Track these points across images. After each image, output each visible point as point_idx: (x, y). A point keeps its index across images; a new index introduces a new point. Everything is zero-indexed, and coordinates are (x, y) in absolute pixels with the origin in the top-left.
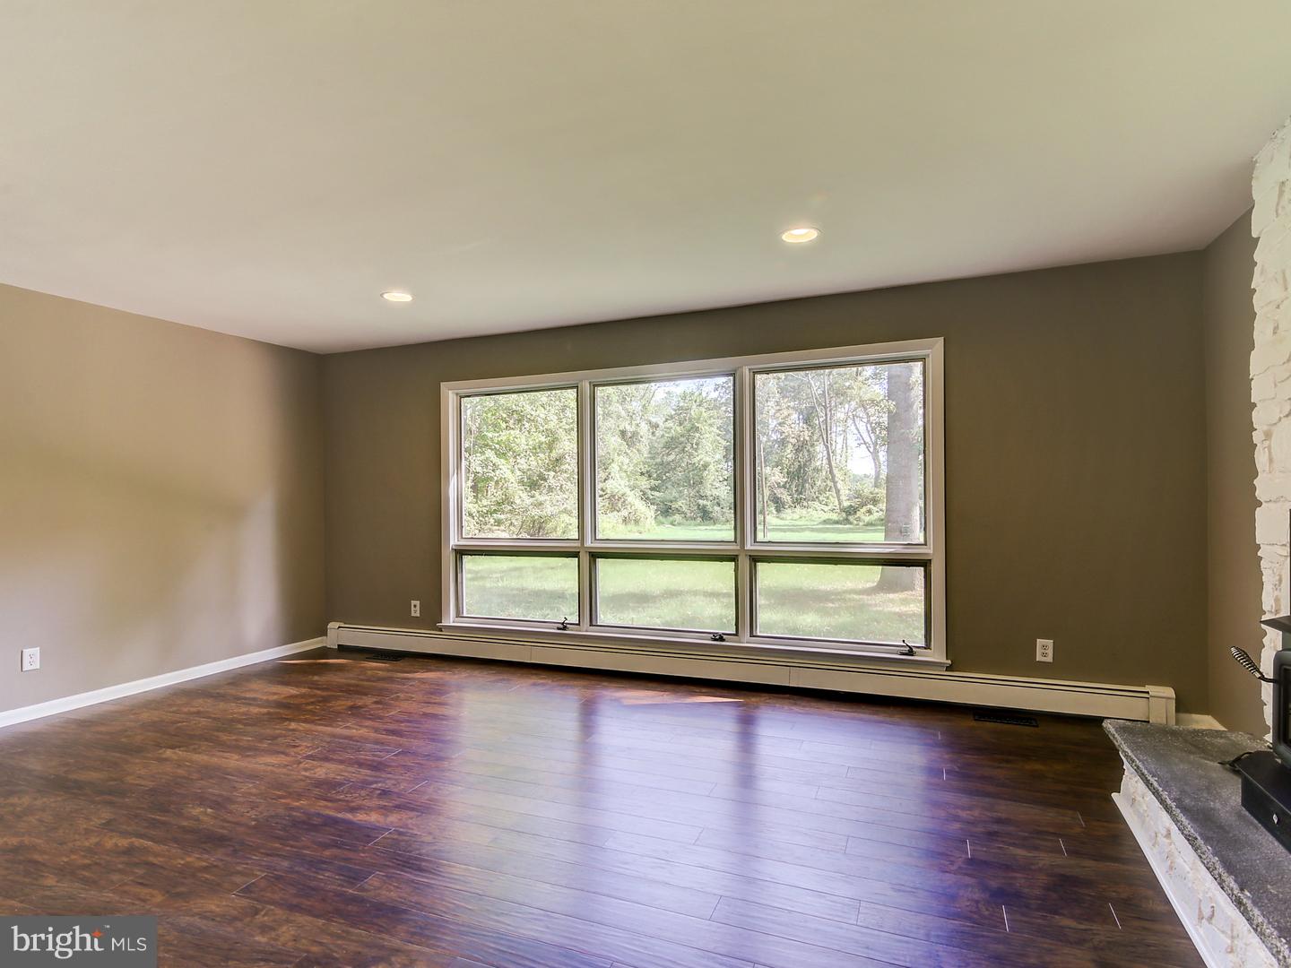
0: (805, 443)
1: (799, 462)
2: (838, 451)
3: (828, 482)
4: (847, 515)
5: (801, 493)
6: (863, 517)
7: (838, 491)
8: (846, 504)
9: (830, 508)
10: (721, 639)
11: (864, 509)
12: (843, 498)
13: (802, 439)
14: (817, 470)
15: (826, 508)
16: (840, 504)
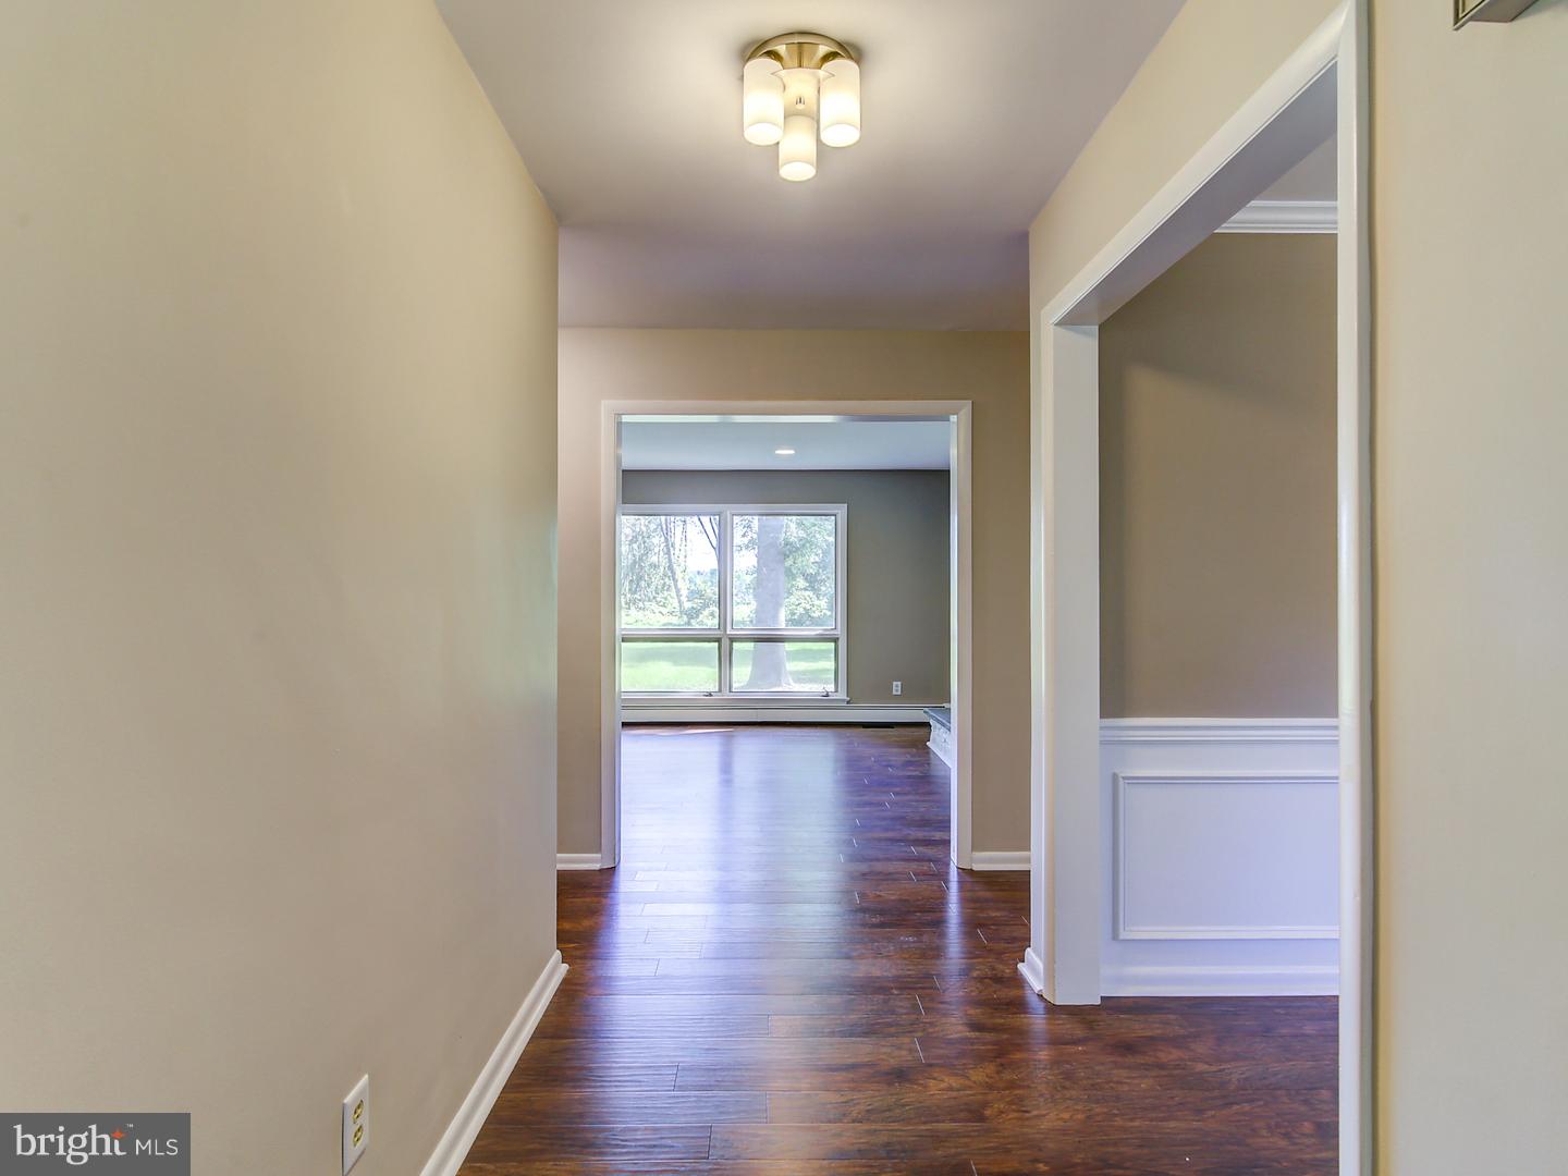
0: (641, 533)
1: (634, 555)
2: (677, 546)
3: (667, 580)
4: (689, 619)
5: (635, 592)
6: (705, 621)
7: (678, 591)
8: (687, 605)
9: (667, 610)
10: (711, 695)
11: (706, 612)
12: (684, 599)
13: (638, 530)
14: (655, 566)
15: (664, 611)
16: (680, 606)
